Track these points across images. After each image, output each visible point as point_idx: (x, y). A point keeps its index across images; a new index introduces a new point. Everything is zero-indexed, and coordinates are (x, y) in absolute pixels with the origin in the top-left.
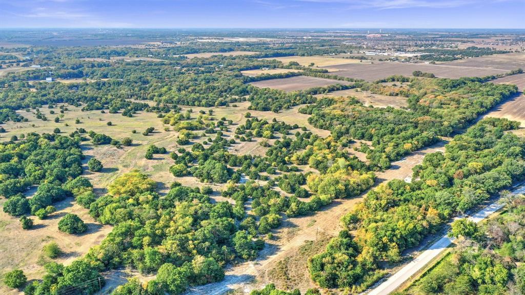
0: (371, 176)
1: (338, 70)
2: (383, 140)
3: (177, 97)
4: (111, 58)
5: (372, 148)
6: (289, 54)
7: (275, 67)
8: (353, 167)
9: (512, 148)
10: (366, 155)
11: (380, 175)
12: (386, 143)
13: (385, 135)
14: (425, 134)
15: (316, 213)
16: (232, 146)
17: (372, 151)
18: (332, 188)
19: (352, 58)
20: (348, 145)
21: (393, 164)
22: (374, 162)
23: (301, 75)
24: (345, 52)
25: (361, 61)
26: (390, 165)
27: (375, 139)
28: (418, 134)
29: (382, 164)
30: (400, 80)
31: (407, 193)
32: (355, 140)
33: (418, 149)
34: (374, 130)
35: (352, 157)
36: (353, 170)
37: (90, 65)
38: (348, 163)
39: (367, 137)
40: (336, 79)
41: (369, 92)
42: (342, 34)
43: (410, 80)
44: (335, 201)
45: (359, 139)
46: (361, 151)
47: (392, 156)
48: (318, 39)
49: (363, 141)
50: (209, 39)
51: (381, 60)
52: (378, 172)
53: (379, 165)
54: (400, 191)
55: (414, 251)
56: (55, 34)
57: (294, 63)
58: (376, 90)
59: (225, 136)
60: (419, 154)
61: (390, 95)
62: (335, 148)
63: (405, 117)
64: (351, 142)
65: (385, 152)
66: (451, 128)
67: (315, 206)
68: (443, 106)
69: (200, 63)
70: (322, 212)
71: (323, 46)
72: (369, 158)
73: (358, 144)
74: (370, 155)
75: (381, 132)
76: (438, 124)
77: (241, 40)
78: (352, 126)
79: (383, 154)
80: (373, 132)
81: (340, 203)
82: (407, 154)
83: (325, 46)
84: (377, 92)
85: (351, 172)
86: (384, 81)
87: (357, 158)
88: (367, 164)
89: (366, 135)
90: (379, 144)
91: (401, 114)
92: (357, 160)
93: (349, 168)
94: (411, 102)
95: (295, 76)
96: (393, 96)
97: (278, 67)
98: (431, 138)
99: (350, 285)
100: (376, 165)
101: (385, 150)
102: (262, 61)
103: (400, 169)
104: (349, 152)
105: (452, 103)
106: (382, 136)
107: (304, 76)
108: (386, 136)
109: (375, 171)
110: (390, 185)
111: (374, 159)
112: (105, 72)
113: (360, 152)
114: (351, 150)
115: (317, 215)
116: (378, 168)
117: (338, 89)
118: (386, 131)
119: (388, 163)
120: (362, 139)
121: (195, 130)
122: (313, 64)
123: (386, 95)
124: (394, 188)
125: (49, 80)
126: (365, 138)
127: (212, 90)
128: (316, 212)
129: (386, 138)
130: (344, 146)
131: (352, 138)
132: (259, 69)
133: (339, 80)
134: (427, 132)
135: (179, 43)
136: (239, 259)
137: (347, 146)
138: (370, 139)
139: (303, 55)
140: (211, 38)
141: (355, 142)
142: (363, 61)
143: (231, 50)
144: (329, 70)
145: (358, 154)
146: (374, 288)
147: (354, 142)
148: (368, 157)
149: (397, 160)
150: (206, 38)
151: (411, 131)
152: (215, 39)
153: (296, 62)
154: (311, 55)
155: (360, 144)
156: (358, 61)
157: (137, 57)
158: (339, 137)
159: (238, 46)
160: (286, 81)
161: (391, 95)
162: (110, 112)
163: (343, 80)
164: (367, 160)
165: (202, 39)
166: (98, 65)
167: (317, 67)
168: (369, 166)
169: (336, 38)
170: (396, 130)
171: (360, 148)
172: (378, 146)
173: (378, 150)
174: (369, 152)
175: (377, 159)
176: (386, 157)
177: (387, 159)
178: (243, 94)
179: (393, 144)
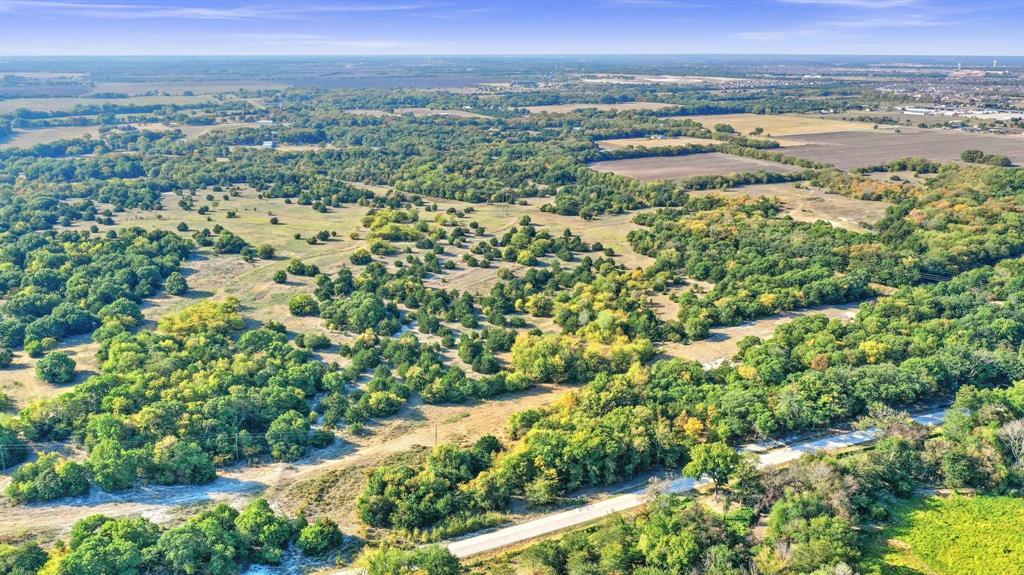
1: (804, 144)
2: (735, 284)
3: (429, 183)
4: (396, 110)
5: (701, 297)
6: (732, 109)
7: (677, 135)
8: (626, 329)
9: (997, 321)
15: (483, 402)
16: (444, 273)
18: (540, 360)
19: (862, 120)
20: (667, 288)
23: (714, 150)
24: (860, 108)
25: (876, 127)
28: (818, 278)
30: (918, 168)
31: (678, 385)
32: (689, 281)
34: (734, 262)
36: (622, 334)
37: (349, 122)
40: (779, 161)
41: (824, 189)
42: (897, 70)
43: (941, 170)
44: (541, 387)
45: (698, 279)
47: (724, 316)
48: (831, 80)
49: (701, 283)
50: (609, 77)
51: (923, 126)
52: (677, 343)
55: (601, 492)
56: (349, 66)
57: (724, 126)
59: (448, 254)
61: (863, 199)
64: (679, 283)
66: (915, 271)
67: (484, 389)
68: (950, 225)
69: (542, 122)
70: (497, 402)
71: (826, 94)
73: (687, 288)
75: (745, 268)
76: (888, 261)
77: (670, 79)
79: (705, 309)
81: (549, 391)
83: (832, 93)
84: (840, 191)
85: (616, 337)
86: (881, 170)
88: (668, 325)
93: (619, 329)
94: (893, 212)
95: (701, 152)
96: (869, 199)
97: (685, 135)
99: (410, 527)
100: (675, 330)
101: (716, 302)
102: (665, 122)
105: (977, 220)
106: (744, 277)
107: (719, 154)
109: (670, 340)
112: (359, 135)
113: (677, 304)
114: (663, 299)
115: (482, 406)
116: (679, 337)
117: (758, 181)
119: (700, 327)
120: (704, 279)
121: (402, 240)
122: (760, 131)
123: (856, 197)
125: (268, 144)
126: (710, 277)
127: (510, 172)
128: (483, 400)
130: (656, 289)
131: (687, 276)
132: (643, 136)
133: (786, 163)
135: (541, 85)
136: (264, 456)
139: (763, 112)
140: (611, 75)
141: (686, 284)
142: (880, 126)
143: (625, 99)
144: (783, 143)
146: (455, 541)
147: (683, 284)
150: (601, 75)
152: (619, 78)
153: (729, 126)
154: (780, 113)
155: (690, 289)
156: (868, 127)
157: (444, 109)
159: (650, 92)
160: (669, 161)
161: (865, 198)
162: (299, 203)
163: (792, 164)
164: (674, 319)
165: (595, 78)
166: (363, 122)
167: (769, 136)
168: (662, 330)
169: (875, 79)
171: (685, 295)
173: (703, 301)
176: (709, 316)
177: (708, 321)
178: (560, 182)
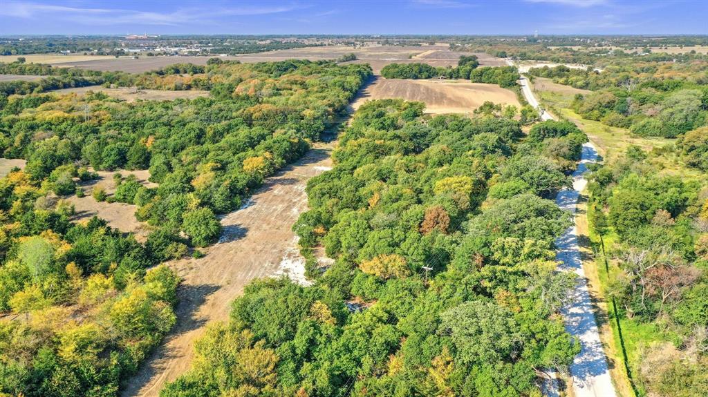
0: (158, 288)
2: (180, 161)
5: (152, 186)
8: (86, 263)
10: (136, 208)
11: (190, 271)
12: (191, 167)
13: (183, 148)
14: (278, 134)
17: (152, 193)
19: (101, 54)
20: (79, 188)
21: (226, 221)
22: (167, 228)
24: (89, 50)
25: (117, 57)
26: (218, 225)
27: (157, 161)
28: (263, 137)
29: (192, 228)
30: (188, 71)
31: (329, 339)
32: (100, 174)
33: (277, 172)
34: (151, 139)
35: (84, 222)
36: (86, 274)
38: (66, 248)
39: (134, 158)
41: (134, 88)
43: (206, 70)
45: (111, 169)
46: (119, 201)
47: (218, 199)
49: (125, 173)
51: (150, 54)
52: (184, 261)
53: (182, 234)
54: (300, 342)
58: (148, 83)
60: (283, 182)
62: (28, 204)
63: (221, 110)
64: (88, 179)
65: (192, 189)
68: (281, 92)
72: (147, 218)
73: (108, 182)
74: (148, 206)
75: (172, 142)
78: (92, 136)
79: (191, 195)
80: (149, 146)
82: (255, 186)
84: (150, 86)
85: (79, 282)
86: (161, 74)
87: (102, 223)
88: (141, 238)
89: (133, 155)
90: (170, 169)
91: (210, 105)
92: (102, 231)
93: (71, 267)
94: (219, 93)
96: (181, 90)
98: (296, 141)
100: (172, 239)
101: (194, 183)
103: (249, 234)
104: (77, 210)
105: (294, 87)
106: (176, 151)
108: (189, 149)
109: (170, 258)
110: (246, 315)
111: (162, 218)
113: (117, 204)
114: (85, 203)
116: (182, 247)
118: (186, 139)
119: (212, 222)
120: (121, 166)
122: (22, 61)
124: (273, 331)
126: (129, 163)
129: (187, 156)
130: (65, 192)
131: (91, 170)
134: (283, 131)
137: (73, 193)
138: (145, 163)
141: (100, 178)
142: (120, 56)
145: (106, 212)
147: (96, 178)
148: (142, 214)
149: (234, 208)
151: (243, 132)
155: (113, 182)
156: (111, 57)
158: (47, 170)
161: (177, 89)
164: (139, 224)
168: (148, 244)
170: (209, 133)
171: (115, 191)
172: (169, 175)
173: (172, 186)
174: (142, 197)
175: (172, 214)
176: (202, 205)
177: (206, 210)
179: (210, 164)
